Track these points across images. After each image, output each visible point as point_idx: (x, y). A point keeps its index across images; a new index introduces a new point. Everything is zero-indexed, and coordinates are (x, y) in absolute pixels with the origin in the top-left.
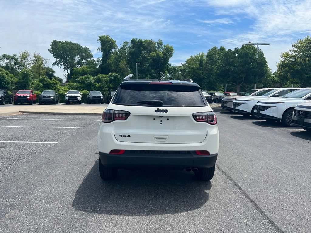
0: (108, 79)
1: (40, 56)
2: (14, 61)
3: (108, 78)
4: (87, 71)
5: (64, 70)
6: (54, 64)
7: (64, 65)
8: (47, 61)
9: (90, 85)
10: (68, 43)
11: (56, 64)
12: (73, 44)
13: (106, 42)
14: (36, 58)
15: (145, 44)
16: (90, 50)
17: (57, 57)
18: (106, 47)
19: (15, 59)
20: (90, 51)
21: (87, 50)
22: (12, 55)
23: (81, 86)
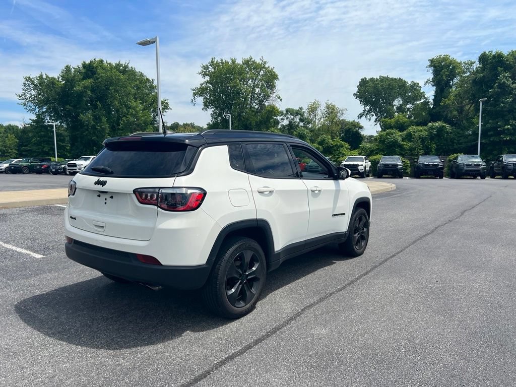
0: (425, 134)
1: (334, 106)
2: (300, 116)
3: (427, 133)
4: (404, 123)
5: (375, 123)
6: (360, 116)
7: (376, 115)
8: (344, 112)
9: (394, 146)
10: (383, 79)
11: (363, 115)
12: (392, 79)
13: (442, 68)
14: (328, 109)
15: (507, 60)
16: (420, 85)
17: (366, 105)
18: (442, 76)
19: (300, 114)
20: (420, 87)
21: (415, 87)
22: (297, 109)
23: (378, 149)
